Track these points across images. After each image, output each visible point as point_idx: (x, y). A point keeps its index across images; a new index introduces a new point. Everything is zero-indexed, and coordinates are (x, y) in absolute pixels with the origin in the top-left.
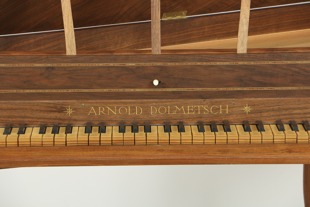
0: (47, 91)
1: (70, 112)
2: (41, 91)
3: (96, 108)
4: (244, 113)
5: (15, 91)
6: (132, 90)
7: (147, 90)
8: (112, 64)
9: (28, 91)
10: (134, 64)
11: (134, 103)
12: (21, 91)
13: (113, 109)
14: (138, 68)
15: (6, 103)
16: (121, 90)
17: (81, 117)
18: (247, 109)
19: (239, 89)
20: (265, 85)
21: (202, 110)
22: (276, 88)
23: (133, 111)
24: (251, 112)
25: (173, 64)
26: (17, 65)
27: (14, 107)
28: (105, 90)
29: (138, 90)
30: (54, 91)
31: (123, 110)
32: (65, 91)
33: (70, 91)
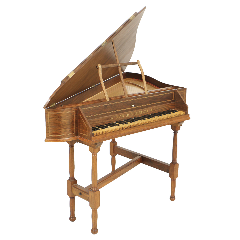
0: (106, 113)
1: (112, 119)
2: (104, 113)
3: (118, 116)
4: (151, 111)
5: (98, 115)
6: (126, 109)
7: (131, 108)
8: (121, 102)
9: (101, 114)
10: (127, 101)
11: (127, 113)
12: (99, 114)
13: (122, 116)
14: (128, 102)
15: (96, 119)
16: (124, 110)
17: (114, 120)
18: (152, 110)
19: (150, 104)
20: (155, 102)
21: (142, 112)
22: (157, 103)
23: (127, 116)
24: (153, 111)
25: (135, 99)
26: (99, 106)
27: (98, 120)
28: (120, 110)
29: (128, 109)
30: (108, 113)
31: (124, 116)
32: (110, 112)
33: (111, 112)
